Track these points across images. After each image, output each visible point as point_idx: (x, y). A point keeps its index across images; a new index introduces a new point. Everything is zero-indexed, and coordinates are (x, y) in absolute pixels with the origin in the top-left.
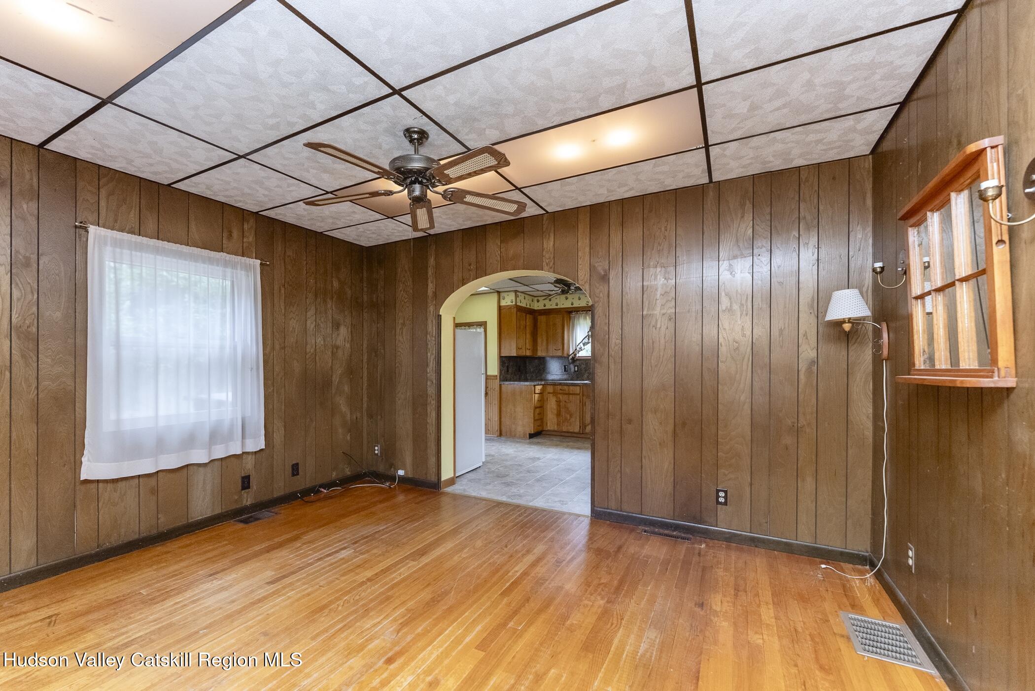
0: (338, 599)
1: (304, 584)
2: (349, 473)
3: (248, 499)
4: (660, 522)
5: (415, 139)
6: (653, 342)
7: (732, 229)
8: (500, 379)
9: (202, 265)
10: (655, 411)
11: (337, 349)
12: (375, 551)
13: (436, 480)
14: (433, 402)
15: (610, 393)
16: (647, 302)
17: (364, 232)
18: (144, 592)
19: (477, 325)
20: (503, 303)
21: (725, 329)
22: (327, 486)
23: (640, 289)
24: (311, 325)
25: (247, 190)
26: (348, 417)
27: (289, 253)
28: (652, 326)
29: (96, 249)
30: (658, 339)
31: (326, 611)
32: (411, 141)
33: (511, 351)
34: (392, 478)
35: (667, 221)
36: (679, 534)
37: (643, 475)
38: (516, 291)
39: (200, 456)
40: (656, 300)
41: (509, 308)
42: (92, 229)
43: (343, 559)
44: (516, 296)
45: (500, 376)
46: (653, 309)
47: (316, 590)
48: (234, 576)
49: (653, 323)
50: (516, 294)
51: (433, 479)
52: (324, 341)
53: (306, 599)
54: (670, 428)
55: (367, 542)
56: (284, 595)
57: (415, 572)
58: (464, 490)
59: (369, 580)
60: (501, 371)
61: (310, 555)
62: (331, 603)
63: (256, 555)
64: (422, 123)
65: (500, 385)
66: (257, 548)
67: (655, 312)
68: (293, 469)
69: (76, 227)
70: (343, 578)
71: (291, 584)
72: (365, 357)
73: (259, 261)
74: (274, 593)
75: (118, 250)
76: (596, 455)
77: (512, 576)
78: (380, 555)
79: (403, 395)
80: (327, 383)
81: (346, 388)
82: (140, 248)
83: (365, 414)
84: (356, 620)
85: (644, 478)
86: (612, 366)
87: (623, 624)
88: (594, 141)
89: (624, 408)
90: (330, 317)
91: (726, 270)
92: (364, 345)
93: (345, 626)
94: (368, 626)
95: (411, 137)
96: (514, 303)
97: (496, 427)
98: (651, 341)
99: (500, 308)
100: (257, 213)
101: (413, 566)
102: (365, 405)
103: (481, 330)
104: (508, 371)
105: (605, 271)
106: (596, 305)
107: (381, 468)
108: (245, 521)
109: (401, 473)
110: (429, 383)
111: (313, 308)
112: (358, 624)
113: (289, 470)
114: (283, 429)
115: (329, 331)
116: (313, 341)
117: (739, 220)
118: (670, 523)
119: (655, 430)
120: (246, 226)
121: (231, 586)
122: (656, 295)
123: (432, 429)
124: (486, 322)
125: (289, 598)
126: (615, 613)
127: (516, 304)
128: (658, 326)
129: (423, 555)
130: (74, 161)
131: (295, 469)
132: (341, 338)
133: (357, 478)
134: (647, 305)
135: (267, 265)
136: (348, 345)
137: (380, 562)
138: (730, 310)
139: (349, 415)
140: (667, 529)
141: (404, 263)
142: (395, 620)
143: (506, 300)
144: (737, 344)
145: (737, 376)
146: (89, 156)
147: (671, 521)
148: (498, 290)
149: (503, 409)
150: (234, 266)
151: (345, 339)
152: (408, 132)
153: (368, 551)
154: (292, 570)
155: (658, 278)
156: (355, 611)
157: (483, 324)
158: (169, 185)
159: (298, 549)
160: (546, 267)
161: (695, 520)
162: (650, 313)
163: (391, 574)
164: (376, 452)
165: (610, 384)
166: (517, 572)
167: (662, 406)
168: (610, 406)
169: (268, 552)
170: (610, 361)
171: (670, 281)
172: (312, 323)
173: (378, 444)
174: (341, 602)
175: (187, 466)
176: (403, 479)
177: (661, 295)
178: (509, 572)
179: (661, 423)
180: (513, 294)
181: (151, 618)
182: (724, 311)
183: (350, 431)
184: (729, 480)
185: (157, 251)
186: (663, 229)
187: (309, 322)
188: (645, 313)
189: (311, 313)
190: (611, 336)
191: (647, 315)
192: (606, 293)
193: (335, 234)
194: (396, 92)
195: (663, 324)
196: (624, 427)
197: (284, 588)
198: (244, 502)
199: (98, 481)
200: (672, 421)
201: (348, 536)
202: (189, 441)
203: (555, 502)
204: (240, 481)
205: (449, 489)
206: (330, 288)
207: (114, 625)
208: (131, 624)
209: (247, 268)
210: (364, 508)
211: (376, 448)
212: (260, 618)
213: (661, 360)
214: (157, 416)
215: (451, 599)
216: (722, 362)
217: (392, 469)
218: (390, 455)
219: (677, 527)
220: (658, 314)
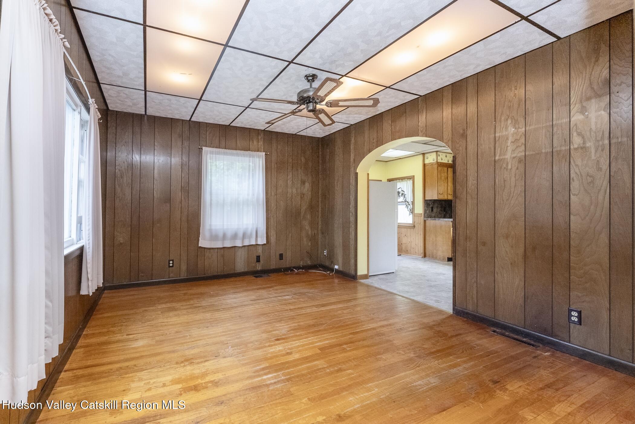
0: (273, 313)
1: (263, 304)
2: (310, 264)
3: (259, 267)
4: (512, 328)
5: (310, 80)
6: (505, 181)
7: (584, 75)
8: (424, 216)
9: (241, 158)
10: (507, 237)
11: (304, 195)
12: (301, 299)
13: (354, 274)
14: (353, 226)
15: (468, 221)
16: (499, 149)
17: (315, 130)
18: (211, 293)
19: (408, 179)
20: (427, 162)
21: (577, 165)
22: (298, 268)
23: (492, 140)
24: (289, 183)
25: (256, 121)
26: (310, 233)
27: (279, 147)
28: (503, 168)
29: (205, 155)
30: (509, 178)
31: (266, 315)
32: (308, 81)
33: (433, 195)
34: (332, 270)
35: (517, 81)
36: (529, 341)
37: (496, 287)
38: (437, 152)
39: (239, 244)
40: (507, 147)
41: (432, 164)
42: (204, 148)
43: (285, 299)
44: (437, 156)
45: (424, 214)
46: (505, 155)
47: (267, 308)
48: (241, 295)
49: (505, 166)
50: (437, 154)
51: (353, 272)
52: (297, 191)
53: (261, 309)
54: (521, 251)
55: (300, 295)
56: (254, 306)
57: (313, 312)
58: (372, 283)
59: (290, 310)
60: (425, 211)
61: (273, 294)
62: (269, 313)
63: (252, 290)
64: (311, 71)
65: (425, 221)
66: (255, 287)
67: (506, 157)
68: (280, 256)
69: (199, 148)
70: (280, 306)
71: (259, 303)
72: (320, 200)
73: (264, 153)
74: (251, 304)
75: (211, 155)
76: (456, 268)
77: (364, 328)
78: (302, 301)
79: (338, 222)
80: (298, 213)
81: (309, 217)
82: (219, 153)
83: (320, 232)
84: (275, 322)
85: (496, 290)
86: (469, 201)
87: (416, 369)
88: (418, 47)
89: (479, 233)
90: (300, 178)
91: (577, 112)
92: (319, 193)
93: (269, 323)
94: (278, 325)
95: (308, 79)
96: (435, 161)
97: (422, 250)
98: (502, 180)
99: (424, 165)
100: (264, 130)
101: (315, 309)
102: (320, 227)
103: (410, 182)
104: (432, 211)
105: (464, 130)
106: (457, 156)
107: (327, 264)
108: (256, 277)
109: (336, 267)
110: (351, 214)
111: (291, 173)
112: (274, 324)
113: (278, 257)
114: (275, 235)
115: (299, 185)
116: (291, 191)
117: (592, 64)
118: (520, 330)
119: (507, 252)
120: (259, 138)
121: (238, 298)
122: (507, 142)
123: (352, 242)
124: (414, 176)
125: (255, 307)
126: (416, 363)
127: (437, 162)
128: (509, 167)
129: (323, 306)
130: (199, 123)
131: (281, 256)
132: (306, 189)
133: (314, 267)
134: (499, 151)
135: (268, 154)
136: (310, 193)
137: (300, 304)
138: (583, 148)
139: (310, 231)
140: (517, 335)
141: (339, 143)
142: (290, 327)
143: (429, 159)
144: (592, 178)
145: (592, 207)
146: (202, 120)
147: (521, 329)
148: (423, 152)
149: (427, 238)
150: (253, 157)
151: (308, 190)
152: (307, 77)
153: (298, 299)
154: (263, 298)
155: (509, 129)
156: (276, 319)
157: (412, 178)
158: (229, 125)
159: (270, 291)
160: (420, 134)
161: (545, 332)
162: (501, 158)
163: (302, 310)
164: (325, 254)
165: (468, 214)
166: (369, 326)
167: (513, 233)
168: (468, 232)
169: (258, 289)
170: (468, 197)
171: (520, 130)
172: (290, 182)
173: (326, 249)
174: (273, 314)
175: (235, 247)
176: (338, 271)
177: (512, 142)
178: (364, 325)
179: (512, 247)
180: (435, 153)
181: (210, 301)
182: (576, 149)
183: (310, 240)
184: (583, 302)
185: (225, 154)
186: (513, 88)
187: (289, 181)
188: (497, 158)
189: (290, 176)
190: (468, 178)
191: (499, 159)
192: (465, 146)
193: (302, 133)
194: (291, 62)
195: (513, 166)
196: (479, 248)
197: (255, 303)
198: (257, 268)
199: (205, 248)
200: (522, 246)
201: (293, 291)
202: (235, 236)
203: (432, 300)
204: (256, 257)
205: (362, 281)
206: (300, 162)
207: (199, 300)
208: (203, 301)
209: (259, 157)
210: (310, 281)
211: (325, 252)
212: (241, 311)
213: (512, 195)
214: (223, 225)
215: (322, 328)
216: (574, 195)
217: (332, 265)
218: (331, 256)
219: (527, 335)
220: (509, 158)
